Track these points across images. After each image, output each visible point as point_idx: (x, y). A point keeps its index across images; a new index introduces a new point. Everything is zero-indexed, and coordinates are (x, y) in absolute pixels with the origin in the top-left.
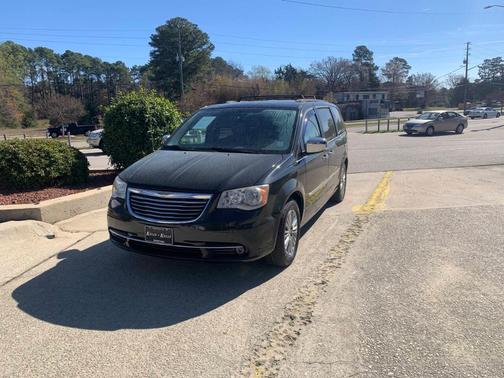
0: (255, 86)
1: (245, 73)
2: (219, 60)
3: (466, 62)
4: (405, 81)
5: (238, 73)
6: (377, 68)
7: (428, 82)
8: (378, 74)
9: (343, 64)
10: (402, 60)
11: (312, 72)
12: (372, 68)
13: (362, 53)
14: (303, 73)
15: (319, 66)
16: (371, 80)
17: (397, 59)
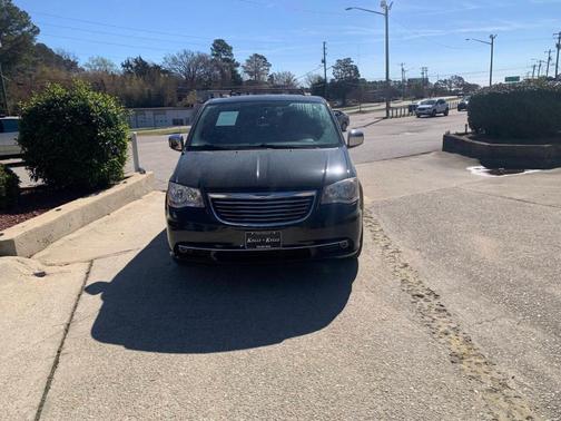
0: (99, 81)
1: (79, 65)
2: (42, 48)
3: (324, 61)
4: (266, 79)
5: (71, 65)
6: (238, 65)
7: (288, 81)
8: (240, 70)
9: (202, 58)
10: (262, 57)
11: (166, 67)
12: (233, 65)
13: (221, 47)
14: (157, 68)
15: (174, 59)
16: (233, 77)
17: (256, 55)
